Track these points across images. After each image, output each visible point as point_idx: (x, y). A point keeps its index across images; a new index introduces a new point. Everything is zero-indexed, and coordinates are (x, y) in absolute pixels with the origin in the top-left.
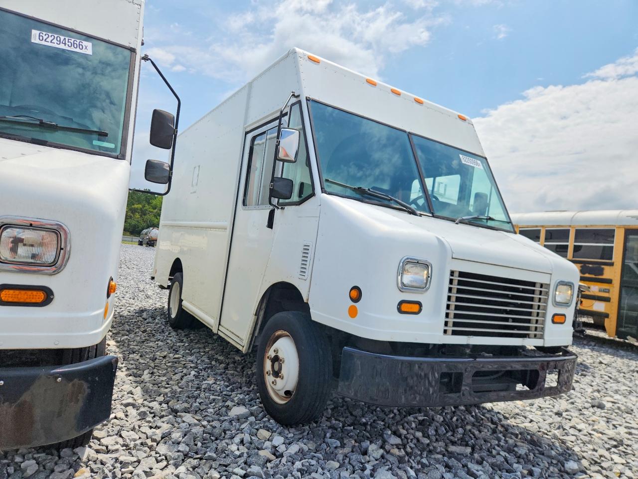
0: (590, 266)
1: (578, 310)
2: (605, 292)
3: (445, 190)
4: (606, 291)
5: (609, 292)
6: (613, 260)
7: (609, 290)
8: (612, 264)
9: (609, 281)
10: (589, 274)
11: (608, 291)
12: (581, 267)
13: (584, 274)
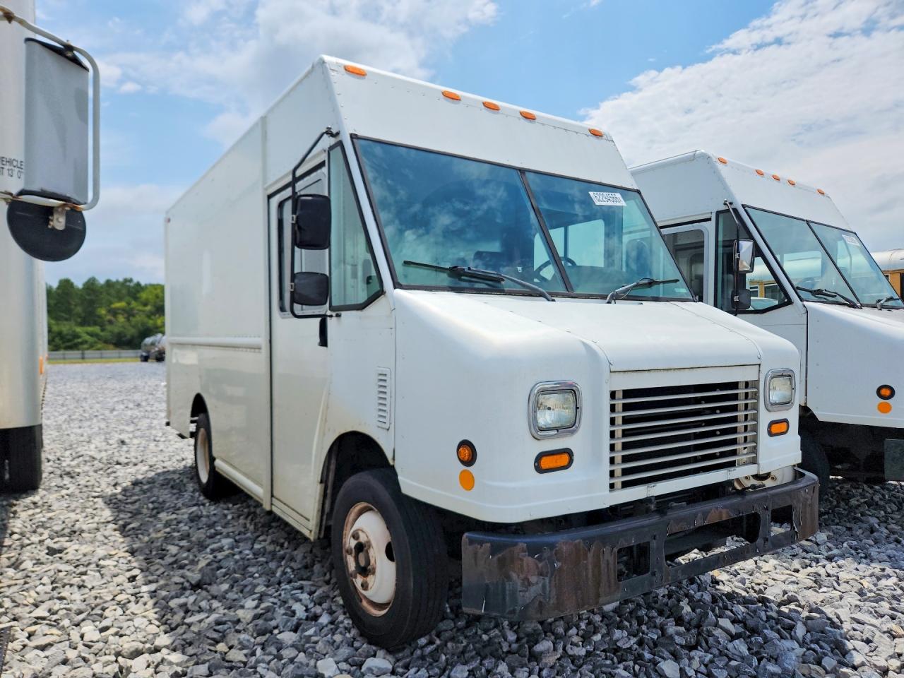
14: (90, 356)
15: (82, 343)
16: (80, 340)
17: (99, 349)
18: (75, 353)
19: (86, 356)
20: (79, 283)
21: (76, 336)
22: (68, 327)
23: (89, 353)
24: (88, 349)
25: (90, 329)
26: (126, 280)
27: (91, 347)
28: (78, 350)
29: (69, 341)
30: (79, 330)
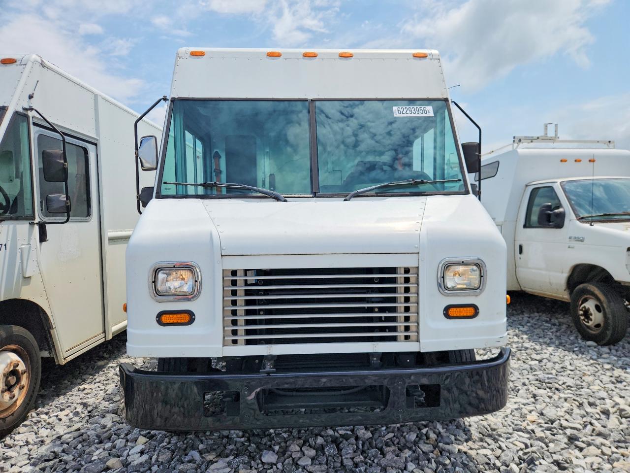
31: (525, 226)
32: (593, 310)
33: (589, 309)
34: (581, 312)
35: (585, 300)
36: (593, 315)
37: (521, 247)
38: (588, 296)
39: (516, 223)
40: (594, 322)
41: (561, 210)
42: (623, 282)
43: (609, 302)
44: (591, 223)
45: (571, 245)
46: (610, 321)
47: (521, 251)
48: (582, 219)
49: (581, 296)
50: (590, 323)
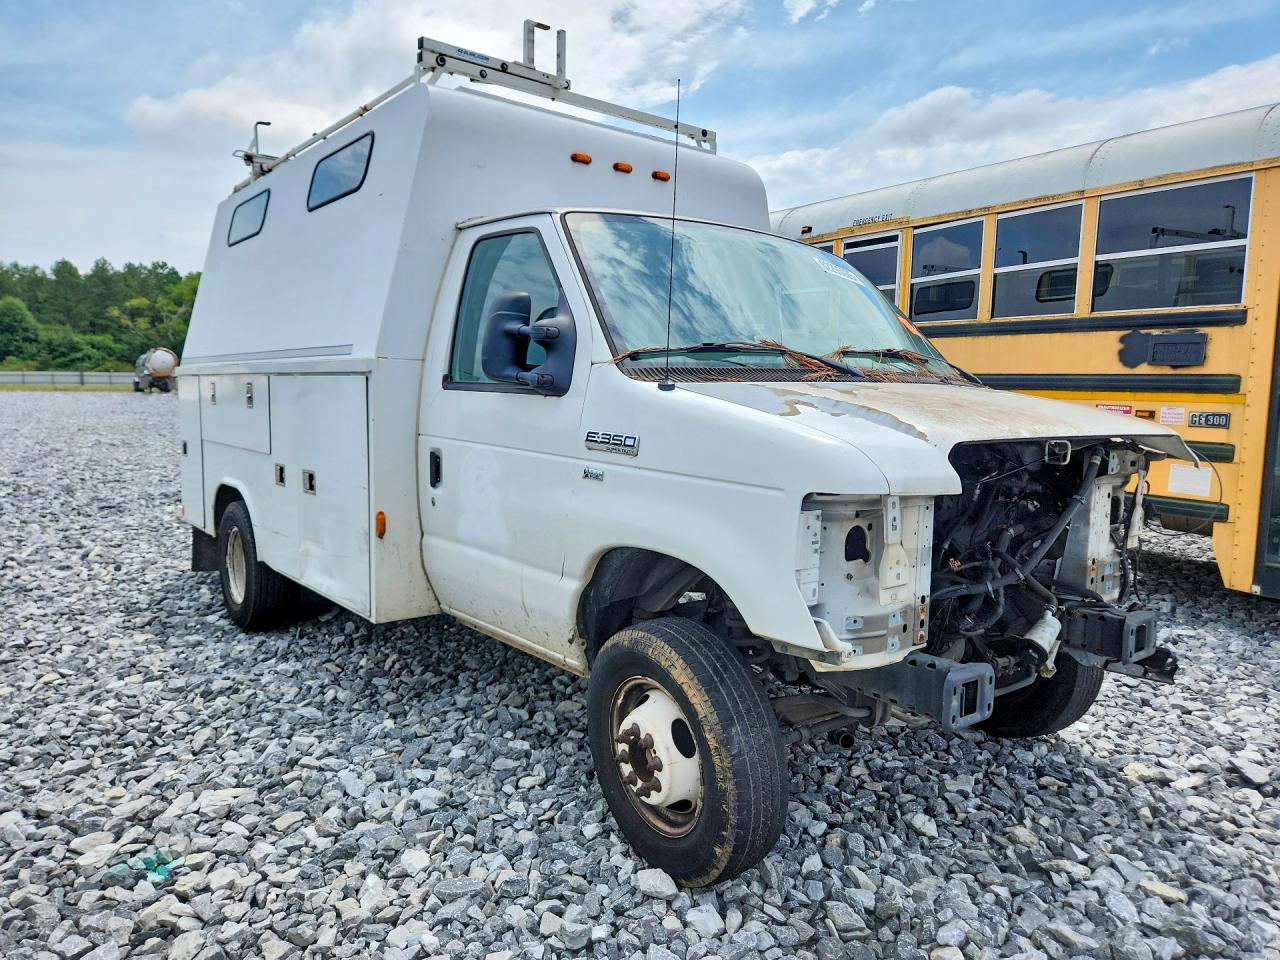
0: (1155, 332)
1: (1133, 554)
2: (1213, 426)
3: (560, 55)
4: (1217, 420)
5: (1226, 426)
6: (1245, 301)
7: (1227, 416)
8: (1239, 319)
9: (1228, 385)
10: (1153, 362)
11: (1223, 421)
12: (1122, 340)
13: (1133, 366)
14: (94, 380)
15: (82, 360)
16: (79, 355)
17: (107, 370)
18: (69, 377)
19: (86, 379)
20: (84, 269)
21: (75, 348)
22: (61, 334)
23: (91, 377)
24: (91, 369)
25: (97, 338)
26: (156, 266)
27: (96, 366)
28: (76, 370)
29: (63, 354)
30: (78, 338)
31: (448, 382)
32: (664, 747)
33: (650, 743)
34: (622, 748)
35: (639, 696)
36: (666, 768)
37: (436, 461)
38: (650, 681)
39: (423, 367)
40: (667, 797)
41: (561, 319)
42: (779, 642)
43: (726, 722)
44: (666, 378)
45: (595, 468)
46: (730, 806)
47: (436, 477)
48: (632, 361)
49: (623, 679)
50: (655, 798)
